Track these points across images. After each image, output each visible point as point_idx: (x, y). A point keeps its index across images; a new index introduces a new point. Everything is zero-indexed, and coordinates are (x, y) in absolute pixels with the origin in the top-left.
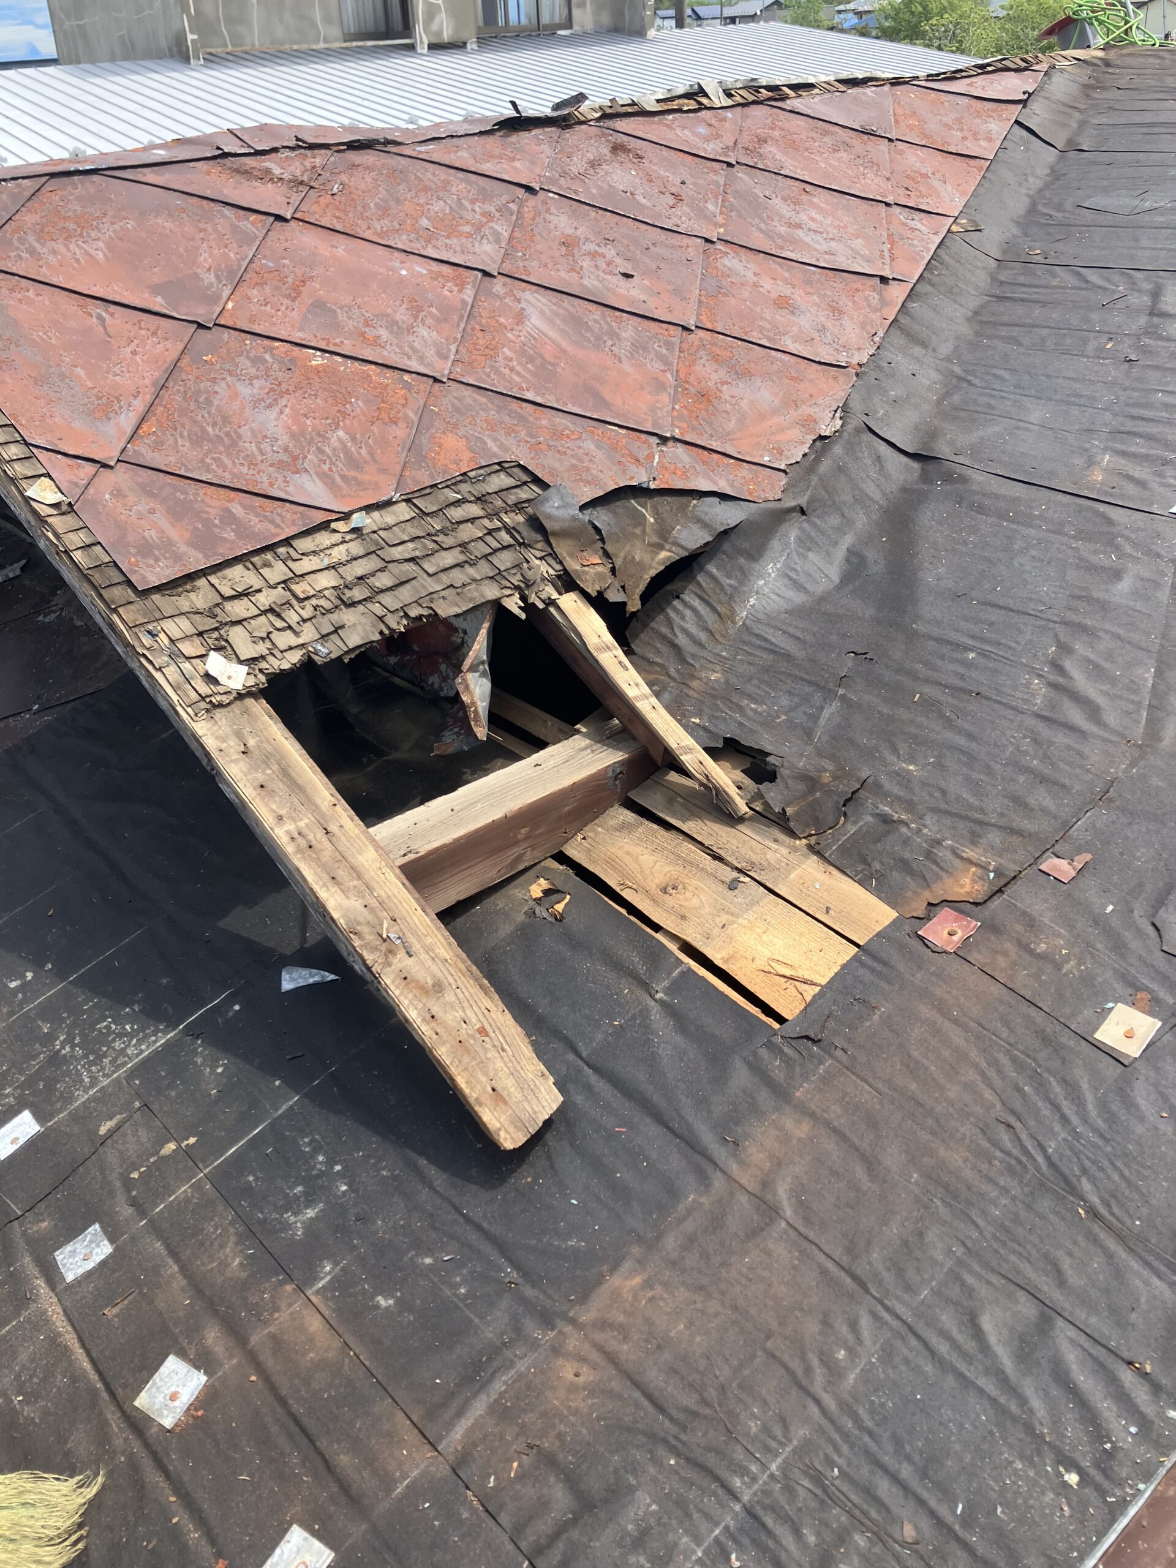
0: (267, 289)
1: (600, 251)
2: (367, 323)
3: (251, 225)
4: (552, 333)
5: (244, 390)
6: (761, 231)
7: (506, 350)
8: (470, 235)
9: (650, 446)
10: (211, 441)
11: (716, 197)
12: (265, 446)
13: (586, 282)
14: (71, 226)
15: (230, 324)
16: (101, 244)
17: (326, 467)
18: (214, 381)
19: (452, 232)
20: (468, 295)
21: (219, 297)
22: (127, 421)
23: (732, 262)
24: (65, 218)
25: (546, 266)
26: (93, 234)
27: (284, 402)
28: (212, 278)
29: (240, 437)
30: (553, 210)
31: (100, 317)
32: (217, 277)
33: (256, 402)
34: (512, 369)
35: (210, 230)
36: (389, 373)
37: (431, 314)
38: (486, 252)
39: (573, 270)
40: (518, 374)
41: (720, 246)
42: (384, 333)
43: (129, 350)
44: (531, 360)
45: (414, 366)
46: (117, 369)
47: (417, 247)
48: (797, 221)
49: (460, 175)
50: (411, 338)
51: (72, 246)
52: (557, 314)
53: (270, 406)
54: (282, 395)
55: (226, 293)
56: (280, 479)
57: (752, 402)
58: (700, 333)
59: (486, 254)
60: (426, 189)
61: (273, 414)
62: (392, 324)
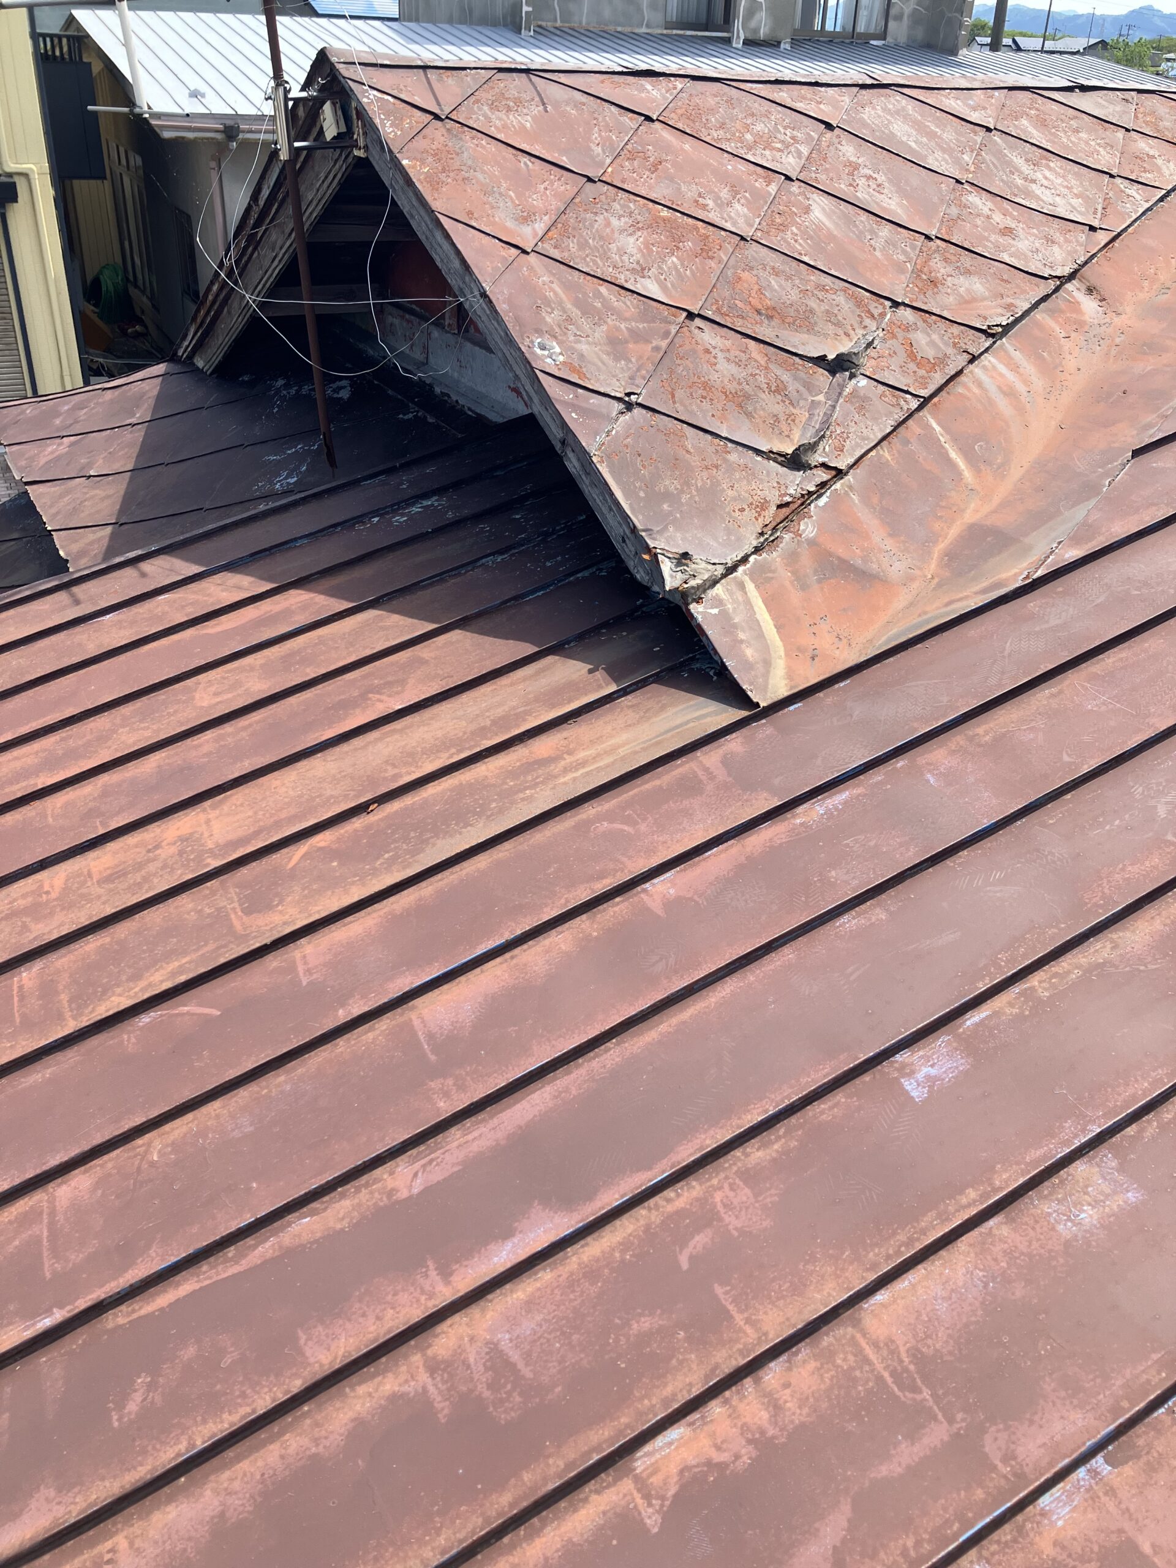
0: (636, 163)
1: (875, 176)
2: (700, 195)
3: (628, 120)
4: (828, 223)
5: (615, 222)
6: (1002, 181)
7: (794, 228)
8: (780, 150)
9: (884, 307)
10: (590, 248)
11: (972, 151)
12: (625, 258)
13: (859, 194)
14: (511, 104)
15: (609, 181)
16: (529, 118)
17: (662, 277)
18: (596, 214)
19: (768, 146)
20: (773, 189)
21: (604, 163)
22: (540, 227)
23: (975, 199)
24: (507, 99)
25: (832, 179)
26: (525, 111)
27: (640, 233)
28: (599, 150)
29: (609, 249)
30: (844, 143)
31: (525, 164)
32: (603, 150)
33: (622, 231)
34: (796, 241)
35: (600, 119)
36: (711, 228)
37: (745, 197)
38: (789, 163)
39: (851, 185)
40: (800, 245)
41: (966, 186)
42: (711, 203)
43: (542, 187)
44: (811, 238)
45: (728, 226)
46: (534, 196)
47: (741, 152)
48: (1034, 178)
49: (780, 108)
50: (730, 209)
51: (511, 117)
52: (834, 213)
53: (631, 235)
54: (639, 229)
55: (608, 161)
56: (633, 279)
57: (967, 289)
58: (938, 241)
59: (790, 164)
60: (753, 115)
61: (632, 240)
62: (717, 198)
